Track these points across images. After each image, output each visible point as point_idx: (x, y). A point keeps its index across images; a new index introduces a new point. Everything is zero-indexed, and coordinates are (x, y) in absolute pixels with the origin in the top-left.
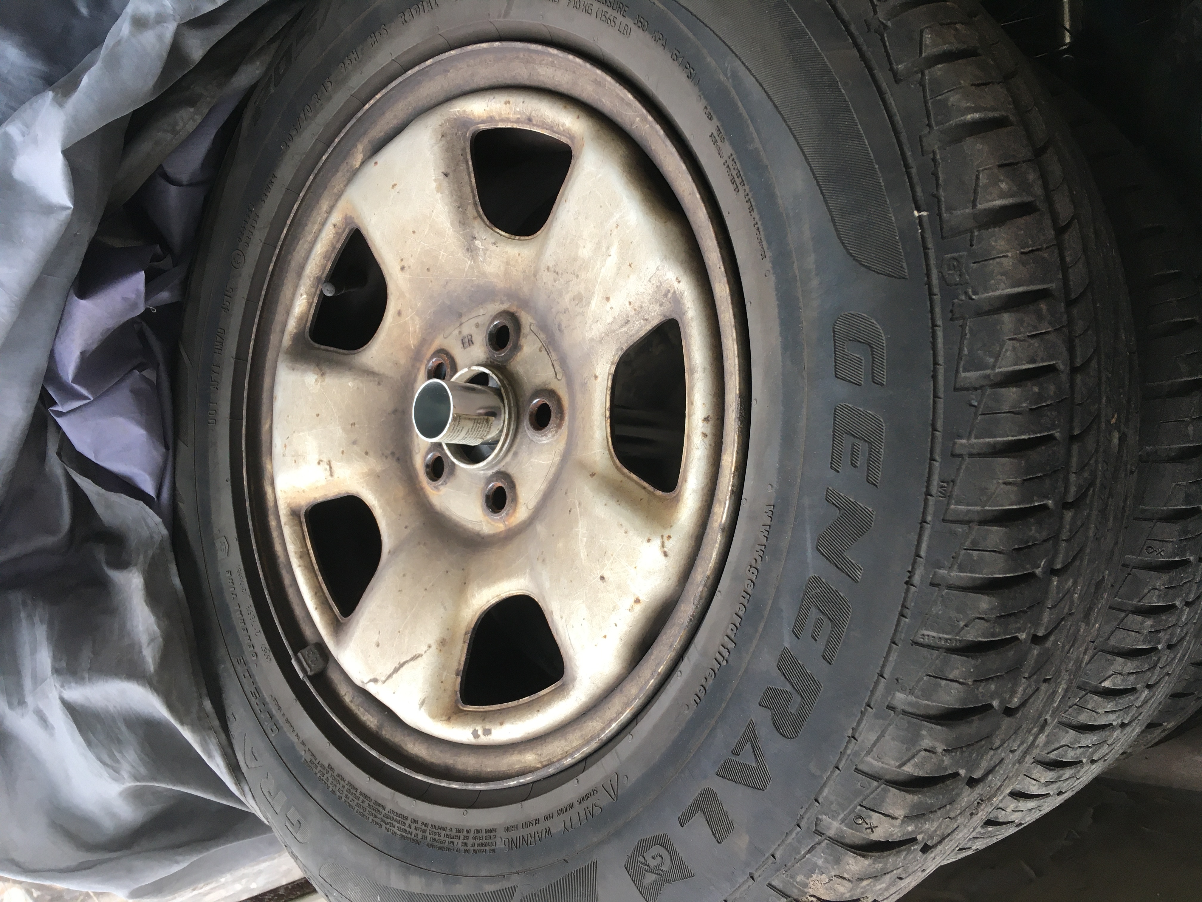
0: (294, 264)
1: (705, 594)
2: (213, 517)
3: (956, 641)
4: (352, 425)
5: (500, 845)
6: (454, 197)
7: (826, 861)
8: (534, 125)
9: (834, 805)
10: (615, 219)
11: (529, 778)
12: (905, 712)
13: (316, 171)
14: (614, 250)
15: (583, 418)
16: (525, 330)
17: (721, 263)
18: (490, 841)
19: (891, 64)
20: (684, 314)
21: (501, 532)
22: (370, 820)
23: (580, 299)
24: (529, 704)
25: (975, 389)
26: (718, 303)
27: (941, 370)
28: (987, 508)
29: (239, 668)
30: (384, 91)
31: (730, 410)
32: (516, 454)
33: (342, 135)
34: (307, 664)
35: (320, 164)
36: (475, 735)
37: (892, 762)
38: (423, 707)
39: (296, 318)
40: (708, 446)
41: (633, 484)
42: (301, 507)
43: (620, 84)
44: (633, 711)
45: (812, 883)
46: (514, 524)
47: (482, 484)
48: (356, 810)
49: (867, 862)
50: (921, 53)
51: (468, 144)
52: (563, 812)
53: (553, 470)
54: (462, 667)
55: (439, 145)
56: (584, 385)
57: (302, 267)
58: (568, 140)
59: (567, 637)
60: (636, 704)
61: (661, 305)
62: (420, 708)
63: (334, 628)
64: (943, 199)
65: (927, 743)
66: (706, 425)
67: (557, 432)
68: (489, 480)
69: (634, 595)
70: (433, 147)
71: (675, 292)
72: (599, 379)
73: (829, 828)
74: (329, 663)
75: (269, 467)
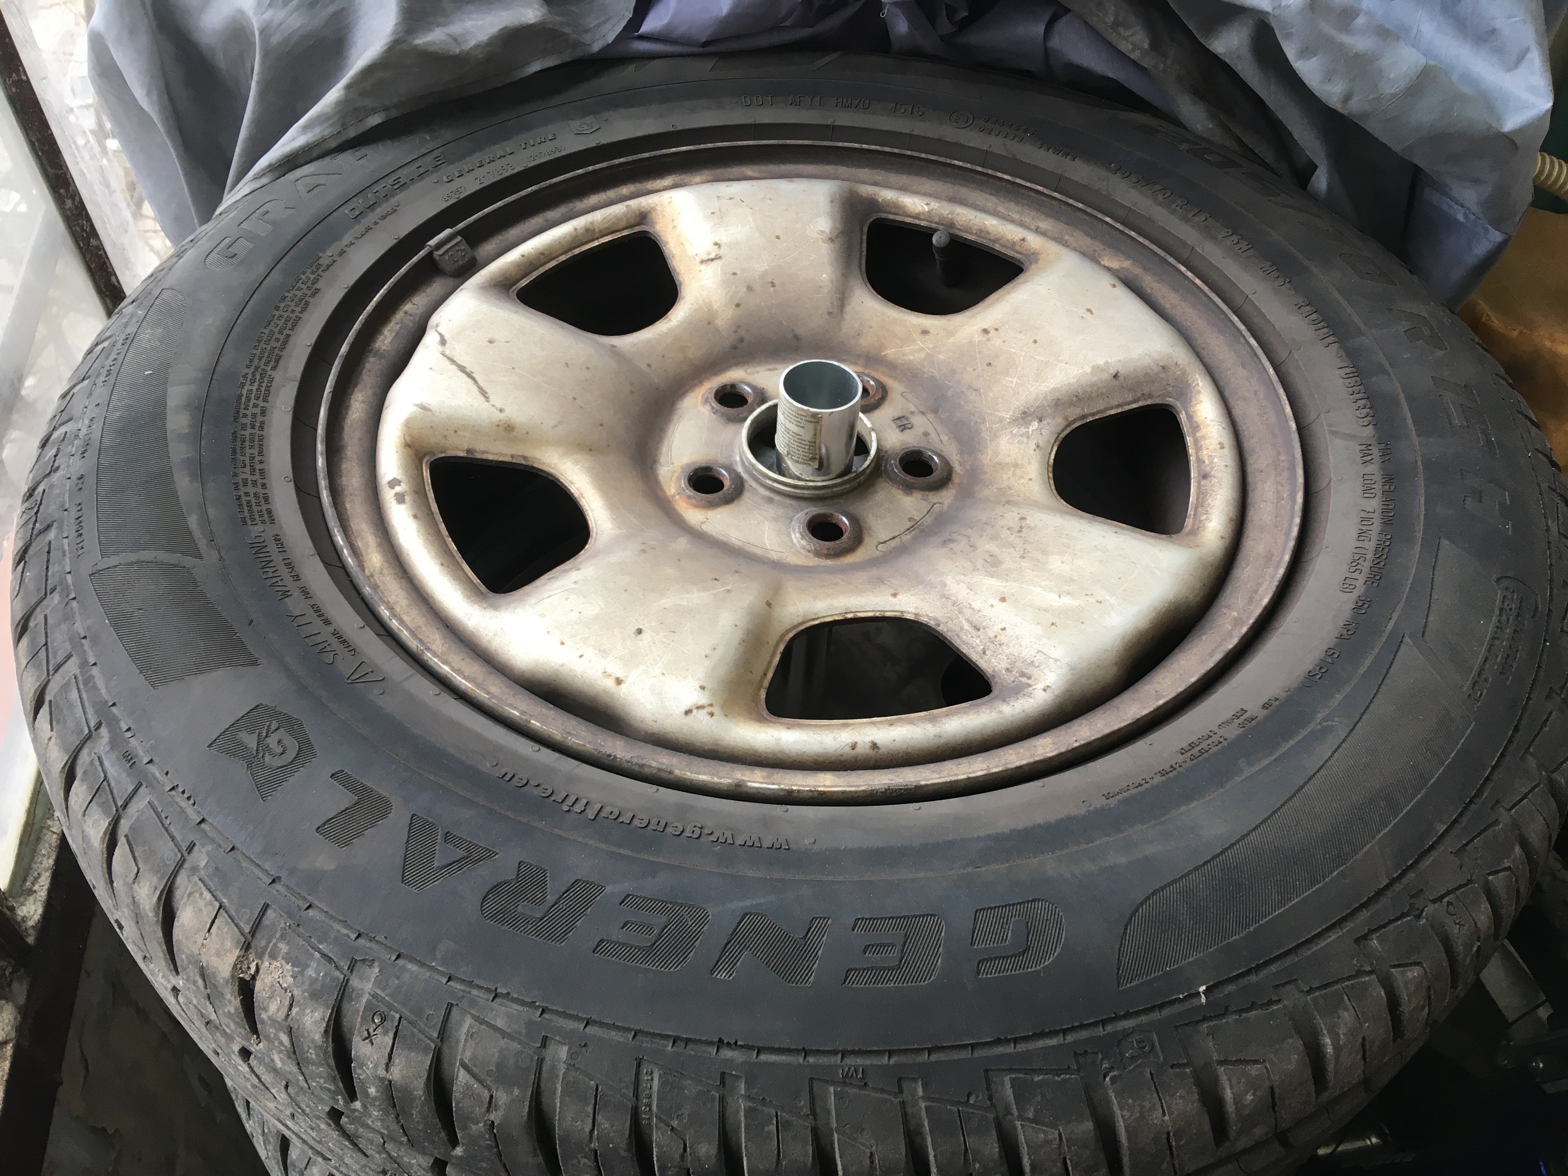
0: (964, 191)
1: (647, 770)
2: (622, 111)
3: (649, 1119)
4: (772, 283)
5: (255, 530)
6: (1089, 390)
7: (313, 981)
8: (1199, 482)
9: (397, 982)
10: (1108, 598)
11: (350, 561)
12: (541, 1061)
13: (1089, 210)
14: (1066, 601)
15: (837, 584)
16: (934, 497)
17: (1082, 742)
18: (257, 517)
19: (1376, 930)
20: (1004, 701)
21: (663, 490)
22: (254, 352)
23: (993, 564)
24: (447, 552)
25: (990, 1098)
26: (1026, 743)
27: (1009, 1049)
28: (836, 1135)
29: (428, 159)
30: (1206, 288)
31: (891, 776)
32: (770, 500)
33: (1141, 240)
34: (448, 251)
35: (1100, 215)
36: (393, 483)
37: (468, 1054)
38: (419, 409)
39: (897, 200)
40: (840, 752)
41: (768, 659)
42: (653, 224)
43: (1278, 587)
44: (470, 692)
45: (278, 964)
46: (677, 507)
47: (721, 460)
48: (265, 331)
49: (318, 1037)
50: (1395, 966)
51: (1158, 401)
52: (316, 611)
53: (759, 552)
54: (478, 456)
55: (1152, 364)
56: (881, 581)
57: (963, 203)
58: (1189, 528)
59: (552, 593)
60: (482, 695)
61: (1007, 669)
62: (417, 405)
63: (500, 281)
64: (1224, 1020)
65: (502, 1097)
66: (867, 747)
67: (809, 551)
68: (730, 469)
69: (627, 677)
70: (1149, 356)
71: (1030, 686)
72: (892, 599)
73: (361, 978)
74: (451, 279)
75: (698, 179)
